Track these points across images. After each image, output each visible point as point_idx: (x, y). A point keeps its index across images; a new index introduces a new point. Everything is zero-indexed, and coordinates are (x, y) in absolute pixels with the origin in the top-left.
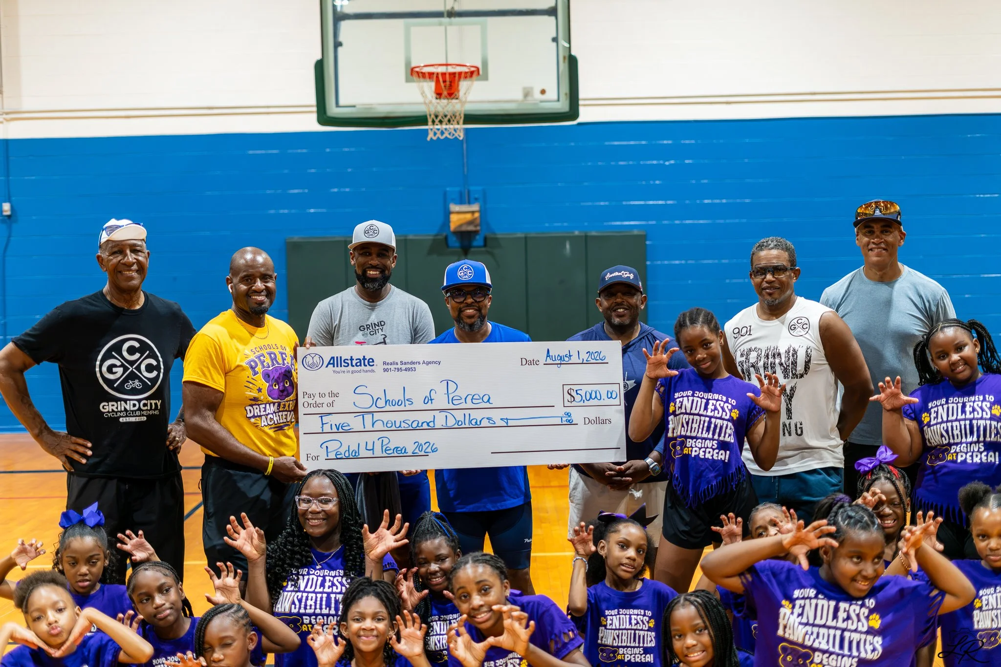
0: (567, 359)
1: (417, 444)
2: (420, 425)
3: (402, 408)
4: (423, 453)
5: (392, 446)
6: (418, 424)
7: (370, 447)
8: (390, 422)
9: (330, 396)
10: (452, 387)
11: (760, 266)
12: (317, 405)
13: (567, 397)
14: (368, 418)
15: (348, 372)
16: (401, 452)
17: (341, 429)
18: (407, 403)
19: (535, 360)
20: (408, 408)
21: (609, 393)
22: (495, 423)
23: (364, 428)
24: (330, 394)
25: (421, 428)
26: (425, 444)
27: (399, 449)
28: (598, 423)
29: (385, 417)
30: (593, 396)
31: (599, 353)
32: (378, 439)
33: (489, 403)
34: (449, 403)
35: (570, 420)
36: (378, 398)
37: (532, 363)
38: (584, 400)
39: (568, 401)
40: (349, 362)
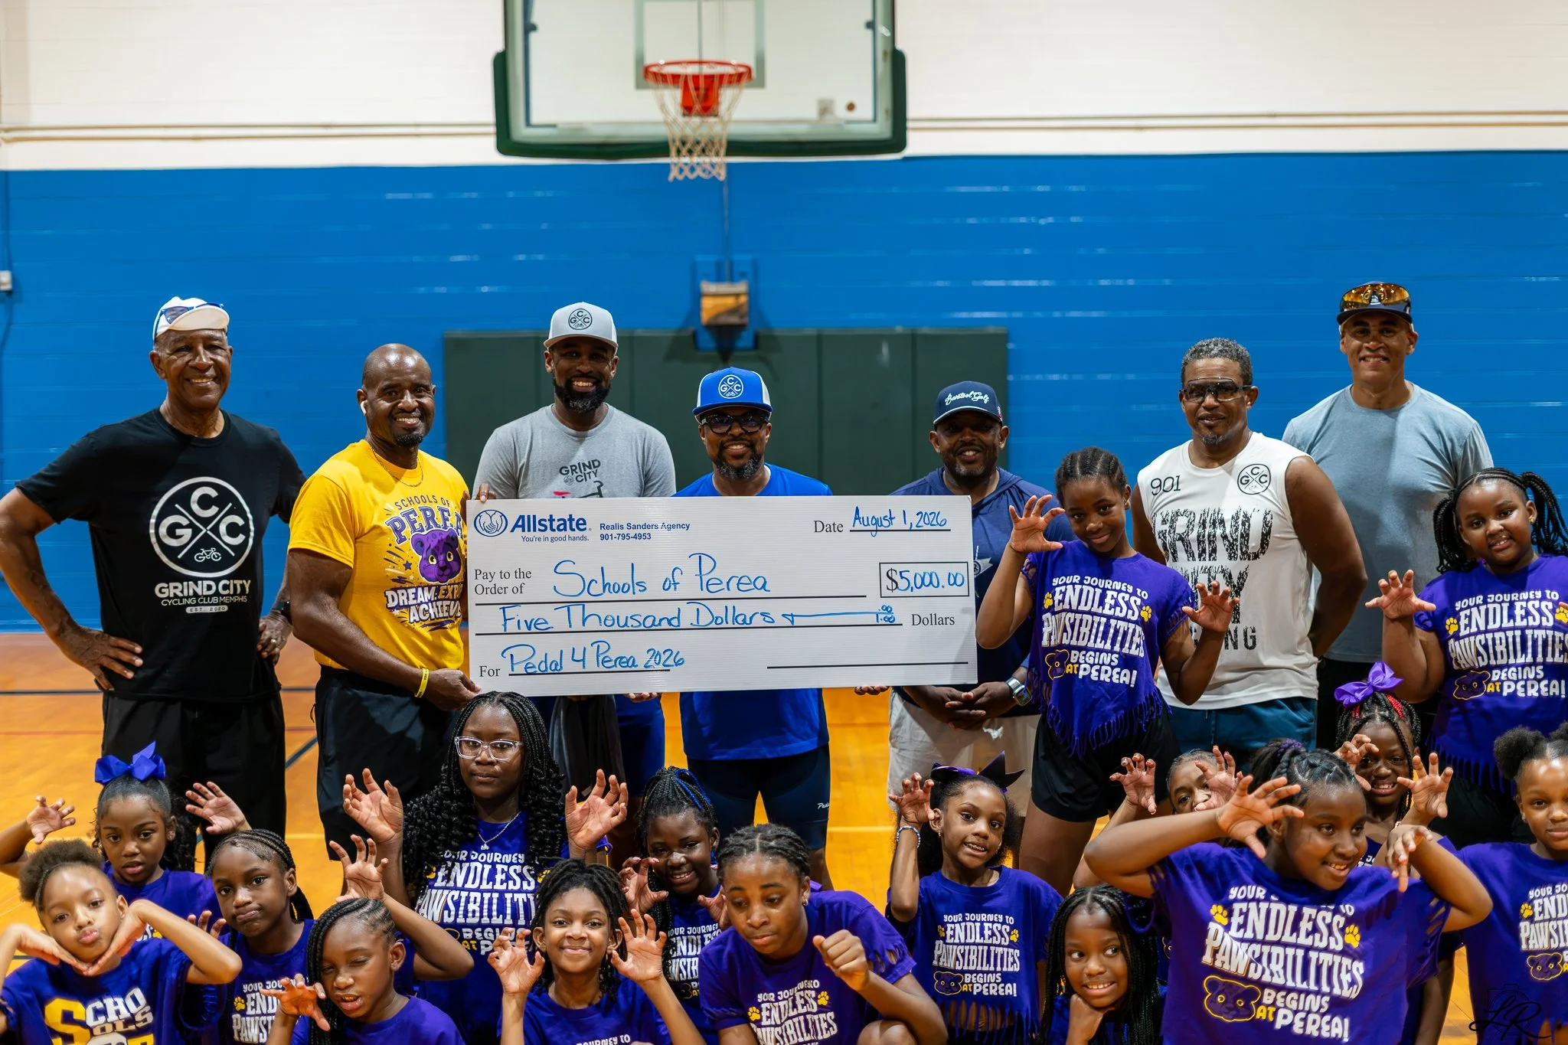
0: (885, 523)
1: (652, 652)
2: (657, 623)
3: (629, 596)
4: (660, 667)
5: (613, 655)
6: (654, 620)
7: (579, 656)
8: (610, 618)
9: (518, 576)
10: (707, 564)
11: (1196, 382)
12: (496, 591)
13: (887, 582)
14: (576, 610)
15: (546, 539)
16: (627, 665)
17: (535, 628)
18: (637, 588)
19: (837, 524)
20: (639, 596)
21: (952, 576)
22: (773, 622)
23: (570, 626)
24: (518, 574)
25: (659, 627)
26: (664, 652)
27: (624, 660)
28: (934, 623)
29: (603, 610)
30: (927, 581)
31: (937, 515)
32: (592, 645)
33: (765, 590)
34: (702, 590)
35: (890, 618)
36: (593, 580)
37: (832, 529)
38: (912, 588)
39: (888, 589)
40: (547, 524)
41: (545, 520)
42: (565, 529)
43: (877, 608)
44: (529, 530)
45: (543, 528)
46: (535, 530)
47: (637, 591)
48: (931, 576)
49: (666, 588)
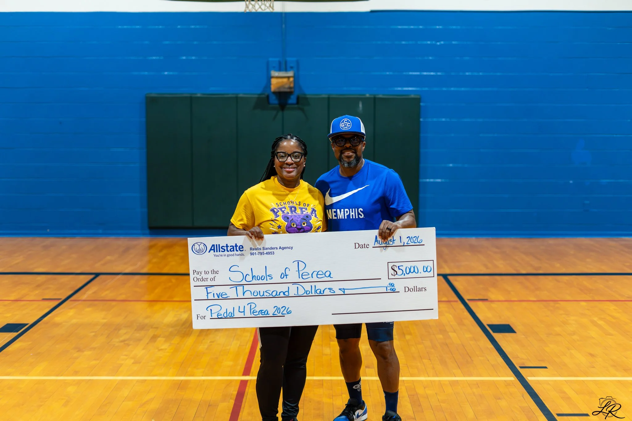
0: (391, 243)
1: (276, 308)
2: (278, 294)
3: (265, 281)
4: (280, 315)
5: (258, 309)
6: (277, 293)
7: (242, 310)
8: (256, 292)
9: (213, 273)
10: (302, 266)
12: (203, 280)
13: (391, 271)
14: (240, 289)
15: (225, 255)
16: (264, 314)
18: (268, 278)
19: (366, 244)
20: (269, 281)
21: (425, 267)
22: (335, 292)
23: (237, 296)
24: (212, 272)
25: (279, 296)
26: (282, 308)
27: (263, 311)
28: (415, 290)
29: (253, 288)
30: (412, 270)
31: (417, 238)
32: (248, 305)
33: (330, 277)
34: (299, 278)
35: (393, 289)
36: (247, 275)
37: (363, 247)
38: (404, 274)
39: (392, 275)
40: (225, 248)
41: (224, 247)
42: (234, 251)
43: (387, 284)
44: (217, 251)
45: (223, 250)
46: (219, 251)
47: (268, 279)
48: (414, 268)
49: (282, 277)
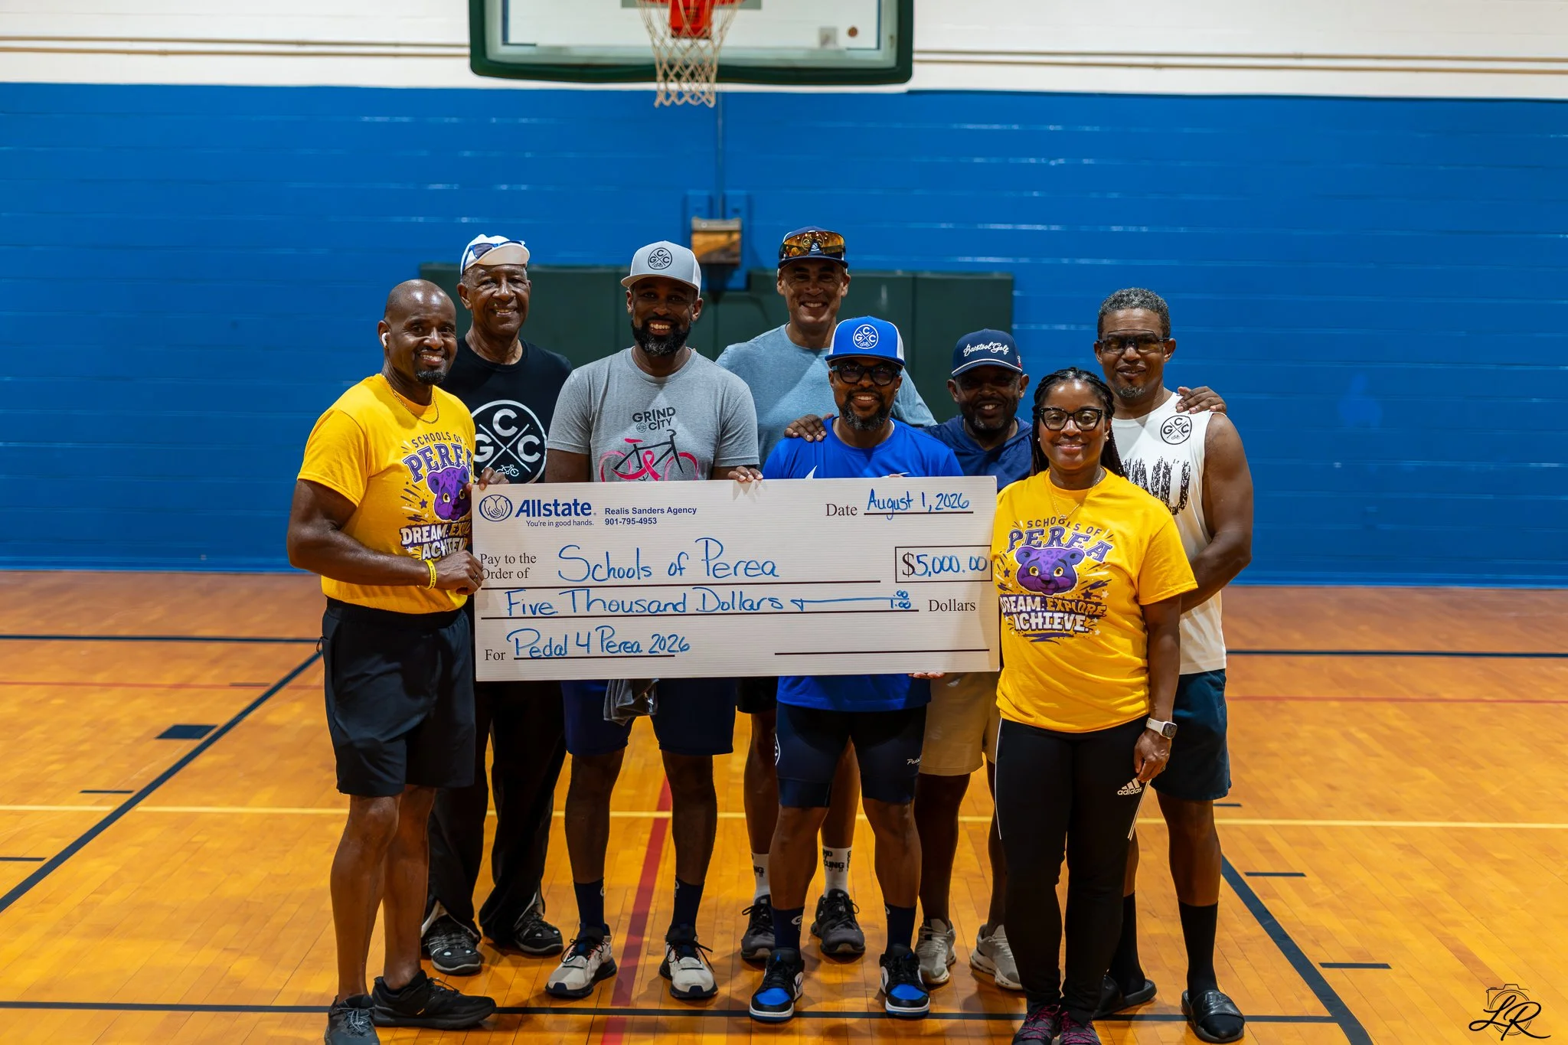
0: (902, 506)
1: (656, 638)
2: (662, 608)
3: (634, 581)
4: (666, 652)
5: (617, 640)
6: (659, 606)
7: (583, 640)
8: (614, 603)
9: (523, 561)
10: (714, 549)
11: (1117, 333)
12: (501, 575)
13: (904, 567)
14: (581, 595)
15: (550, 523)
16: (631, 650)
17: (540, 612)
18: (642, 573)
19: (850, 507)
20: (644, 581)
21: (973, 560)
22: (782, 607)
23: (575, 611)
24: (523, 558)
25: (664, 613)
26: (669, 638)
27: (628, 645)
28: (953, 608)
29: (608, 595)
30: (946, 566)
31: (959, 497)
32: (596, 630)
33: (774, 575)
34: (708, 575)
35: (906, 604)
36: (598, 565)
37: (845, 513)
38: (930, 573)
39: (904, 574)
40: (552, 509)
41: (550, 505)
42: (570, 514)
43: (892, 593)
44: (534, 515)
45: (548, 513)
46: (539, 515)
47: (642, 576)
48: (951, 560)
49: (671, 573)
